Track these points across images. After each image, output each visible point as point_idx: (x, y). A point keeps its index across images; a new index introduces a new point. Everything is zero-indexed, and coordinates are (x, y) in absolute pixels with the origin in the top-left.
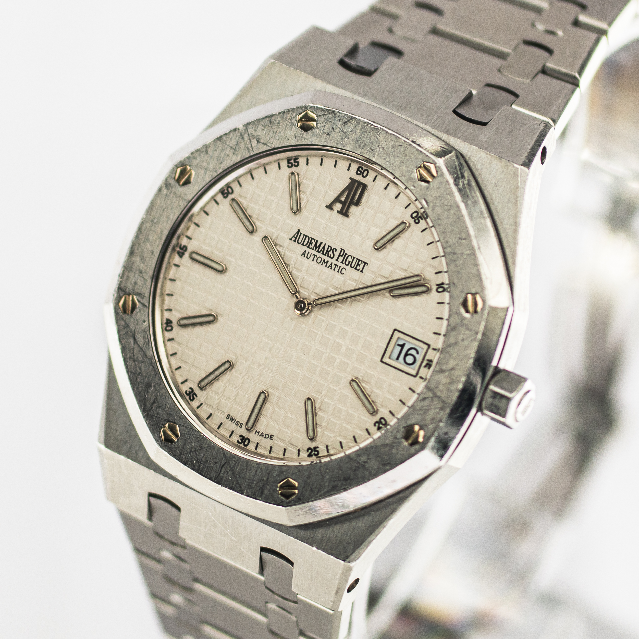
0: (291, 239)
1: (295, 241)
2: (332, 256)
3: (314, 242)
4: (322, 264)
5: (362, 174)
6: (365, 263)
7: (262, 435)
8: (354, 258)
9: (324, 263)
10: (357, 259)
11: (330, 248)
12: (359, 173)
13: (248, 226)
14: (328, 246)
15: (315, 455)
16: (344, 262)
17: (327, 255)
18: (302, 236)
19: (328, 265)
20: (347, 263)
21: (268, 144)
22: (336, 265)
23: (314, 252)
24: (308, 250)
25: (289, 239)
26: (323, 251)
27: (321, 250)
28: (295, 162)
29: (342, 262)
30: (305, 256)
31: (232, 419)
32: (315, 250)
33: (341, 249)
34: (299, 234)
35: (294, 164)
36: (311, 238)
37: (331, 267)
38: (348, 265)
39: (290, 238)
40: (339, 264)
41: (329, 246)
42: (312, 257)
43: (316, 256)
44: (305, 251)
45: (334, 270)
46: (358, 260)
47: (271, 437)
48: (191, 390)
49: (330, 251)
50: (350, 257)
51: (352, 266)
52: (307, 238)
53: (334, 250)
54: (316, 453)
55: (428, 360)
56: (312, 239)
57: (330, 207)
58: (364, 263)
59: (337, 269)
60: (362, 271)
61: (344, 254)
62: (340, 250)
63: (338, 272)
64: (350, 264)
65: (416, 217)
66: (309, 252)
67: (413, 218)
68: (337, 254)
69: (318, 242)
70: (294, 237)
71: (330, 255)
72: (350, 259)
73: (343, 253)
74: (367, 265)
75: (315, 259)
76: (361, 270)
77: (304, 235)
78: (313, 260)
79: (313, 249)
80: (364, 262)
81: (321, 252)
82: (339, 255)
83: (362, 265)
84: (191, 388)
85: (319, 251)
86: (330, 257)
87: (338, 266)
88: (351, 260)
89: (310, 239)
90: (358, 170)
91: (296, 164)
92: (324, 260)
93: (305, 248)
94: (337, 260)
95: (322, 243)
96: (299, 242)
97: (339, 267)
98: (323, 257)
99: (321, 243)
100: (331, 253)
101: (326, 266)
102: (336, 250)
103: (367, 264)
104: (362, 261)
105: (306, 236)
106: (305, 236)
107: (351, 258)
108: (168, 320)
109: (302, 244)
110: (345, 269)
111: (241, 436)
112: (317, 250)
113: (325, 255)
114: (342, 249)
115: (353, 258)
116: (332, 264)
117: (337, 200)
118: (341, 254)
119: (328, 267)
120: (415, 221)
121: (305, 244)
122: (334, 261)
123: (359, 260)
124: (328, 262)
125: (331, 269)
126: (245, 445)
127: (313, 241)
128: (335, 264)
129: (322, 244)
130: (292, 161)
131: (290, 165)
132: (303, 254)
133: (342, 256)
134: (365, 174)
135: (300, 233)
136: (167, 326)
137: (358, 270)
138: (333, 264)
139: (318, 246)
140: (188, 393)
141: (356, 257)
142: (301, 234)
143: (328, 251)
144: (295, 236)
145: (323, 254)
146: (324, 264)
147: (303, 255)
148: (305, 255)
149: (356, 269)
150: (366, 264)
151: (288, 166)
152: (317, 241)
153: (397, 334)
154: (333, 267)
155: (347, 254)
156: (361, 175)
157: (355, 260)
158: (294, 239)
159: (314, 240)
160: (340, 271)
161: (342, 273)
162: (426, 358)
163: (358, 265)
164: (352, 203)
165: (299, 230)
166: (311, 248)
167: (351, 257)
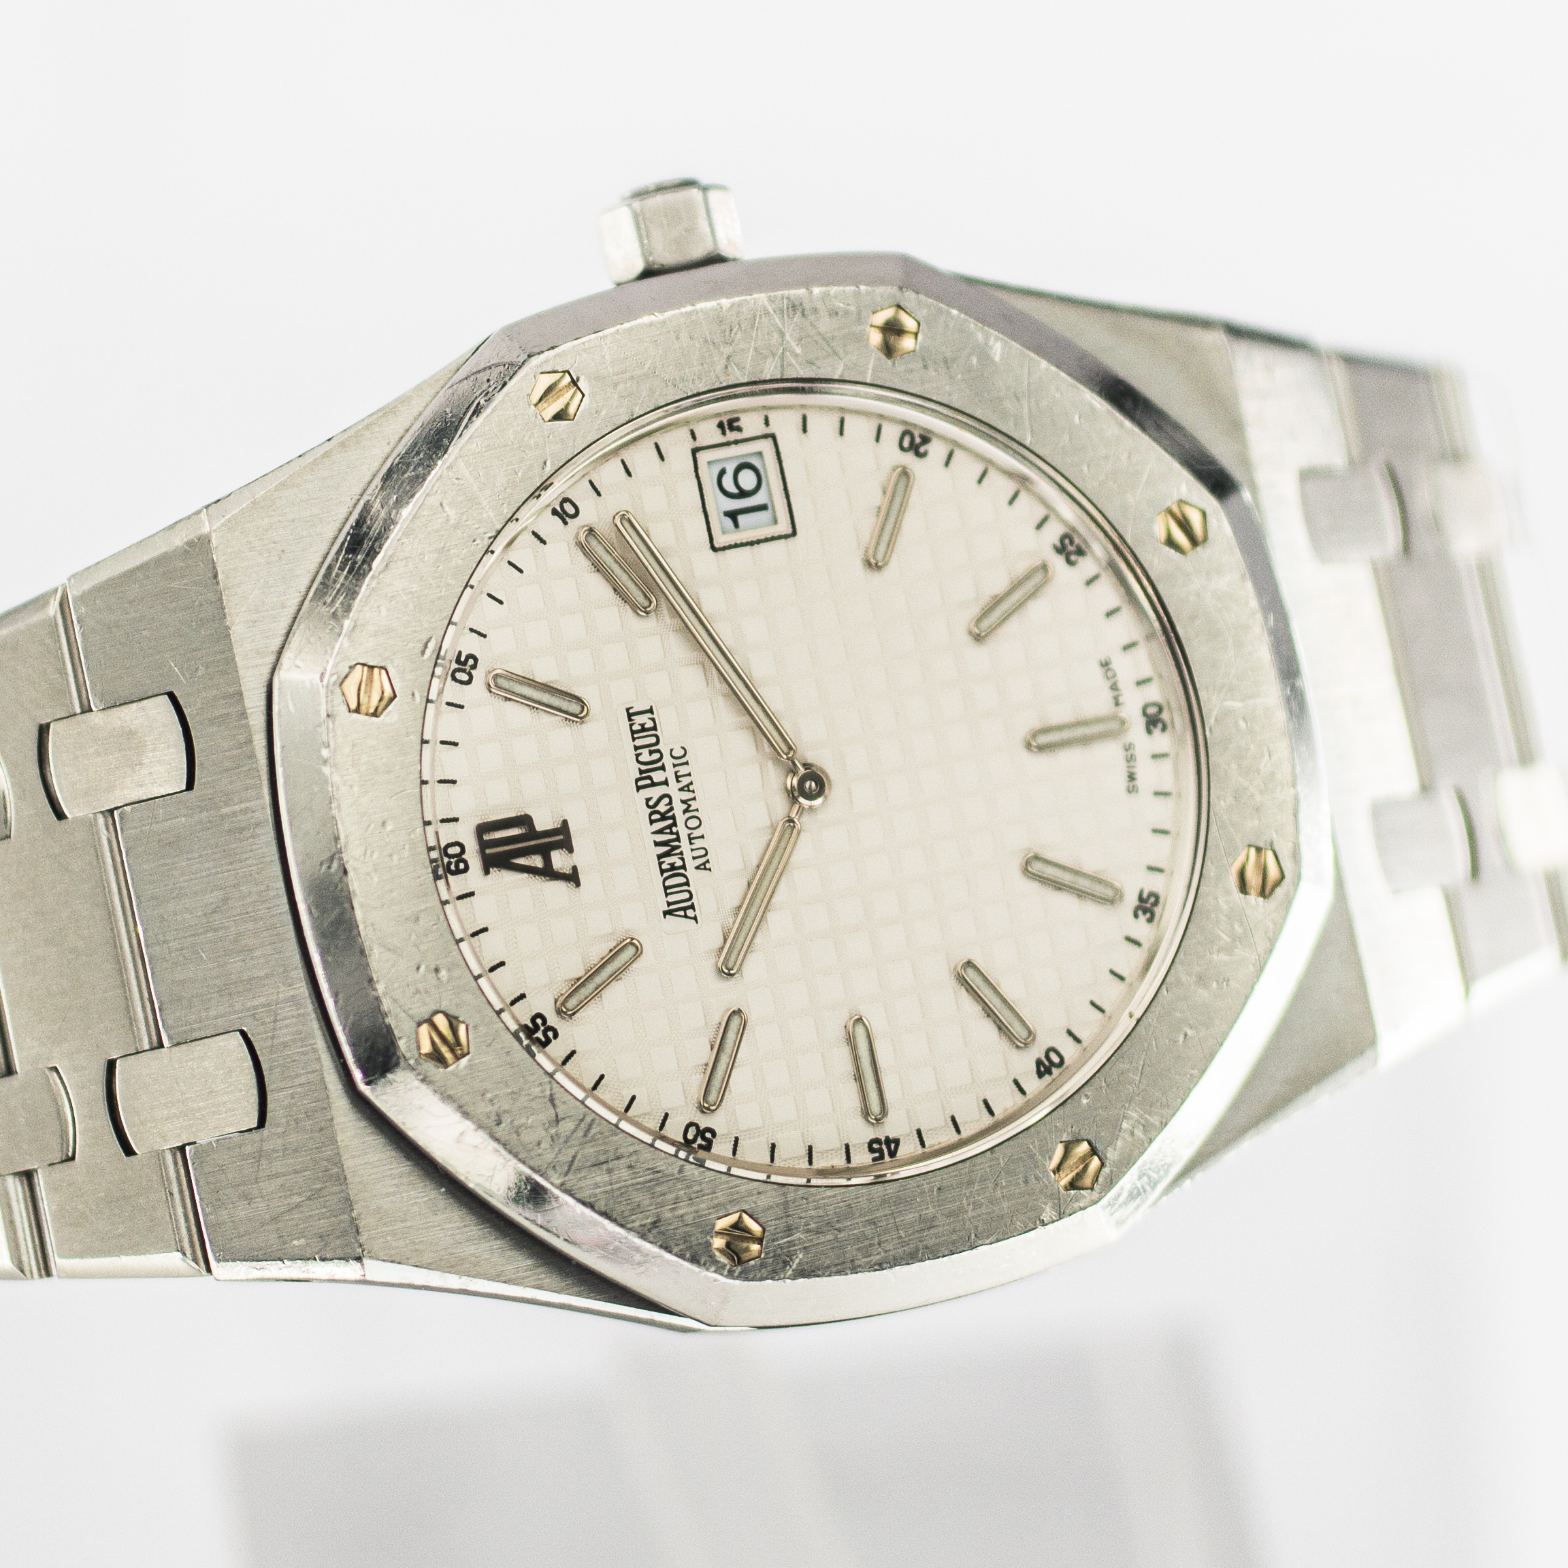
0: (695, 918)
1: (692, 907)
2: (666, 800)
3: (664, 862)
4: (697, 810)
5: (460, 857)
6: (630, 716)
7: (1114, 687)
8: (636, 748)
9: (691, 809)
10: (634, 739)
11: (655, 817)
12: (462, 866)
13: (736, 1030)
14: (654, 824)
15: (1072, 542)
16: (659, 764)
17: (670, 814)
18: (672, 898)
19: (690, 795)
20: (656, 756)
21: (548, 1093)
22: (677, 778)
23: (685, 845)
24: (691, 864)
25: (697, 922)
26: (670, 827)
27: (671, 833)
28: (537, 1028)
29: (663, 768)
30: (708, 861)
31: (1132, 777)
32: (679, 847)
33: (638, 791)
34: (672, 907)
35: (542, 1028)
36: (662, 875)
37: (688, 786)
38: (658, 751)
39: (694, 921)
40: (670, 774)
41: (652, 822)
42: (698, 843)
43: (689, 835)
44: (698, 868)
45: (689, 775)
46: (635, 736)
47: (1105, 665)
48: (1140, 913)
49: (658, 812)
50: (640, 759)
51: (653, 740)
52: (668, 883)
53: (651, 803)
54: (1067, 541)
55: (724, 433)
56: (662, 871)
57: (573, 877)
58: (632, 718)
59: (683, 770)
60: (651, 711)
61: (644, 775)
62: (640, 791)
63: (687, 763)
64: (653, 748)
65: (464, 671)
66: (694, 858)
67: (471, 677)
68: (655, 793)
69: (659, 853)
70: (686, 916)
71: (666, 805)
72: (645, 757)
73: (644, 780)
74: (632, 708)
75: (696, 833)
76: (650, 715)
77: (667, 895)
78: (702, 837)
79: (681, 853)
80: (630, 720)
81: (674, 830)
82: (653, 784)
83: (639, 720)
84: (1136, 916)
85: (675, 836)
86: (670, 803)
87: (676, 773)
88: (645, 751)
89: (666, 875)
90: (458, 872)
91: (539, 1021)
92: (685, 811)
93: (691, 872)
94: (666, 783)
95: (655, 842)
96: (686, 895)
97: (677, 768)
98: (680, 819)
99: (657, 844)
100: (662, 807)
101: (694, 799)
102: (648, 800)
103: (628, 710)
104: (631, 726)
105: (666, 888)
106: (668, 891)
107: (640, 754)
108: (1040, 1075)
109: (688, 885)
110: (672, 750)
111: (1149, 731)
112: (676, 843)
113: (673, 817)
114: (639, 788)
115: (638, 751)
116: (681, 789)
117: (548, 872)
118: (648, 782)
119: (693, 791)
120: (474, 667)
121: (683, 880)
122: (673, 789)
123: (633, 732)
124: (683, 799)
125: (691, 783)
126: (1161, 709)
127: (665, 866)
128: (678, 781)
129: (657, 840)
130: (539, 1035)
131: (550, 1034)
132: (705, 869)
133: (650, 778)
134: (456, 850)
135: (668, 906)
136: (1052, 1063)
137: (653, 720)
138: (681, 785)
139: (669, 848)
140: (1148, 915)
141: (632, 744)
142: (669, 904)
143: (664, 817)
144: (682, 913)
145: (675, 824)
146: (694, 805)
147: (708, 866)
148: (704, 864)
149: (655, 728)
150: (631, 711)
151: (556, 1036)
152: (660, 857)
153: (720, 541)
154: (685, 781)
155: (639, 769)
156: (463, 856)
157: (639, 743)
158: (690, 913)
159: (660, 864)
160: (681, 759)
161: (683, 752)
162: (722, 439)
163: (643, 728)
164: (532, 833)
165: (666, 913)
166: (683, 859)
167: (637, 756)
